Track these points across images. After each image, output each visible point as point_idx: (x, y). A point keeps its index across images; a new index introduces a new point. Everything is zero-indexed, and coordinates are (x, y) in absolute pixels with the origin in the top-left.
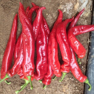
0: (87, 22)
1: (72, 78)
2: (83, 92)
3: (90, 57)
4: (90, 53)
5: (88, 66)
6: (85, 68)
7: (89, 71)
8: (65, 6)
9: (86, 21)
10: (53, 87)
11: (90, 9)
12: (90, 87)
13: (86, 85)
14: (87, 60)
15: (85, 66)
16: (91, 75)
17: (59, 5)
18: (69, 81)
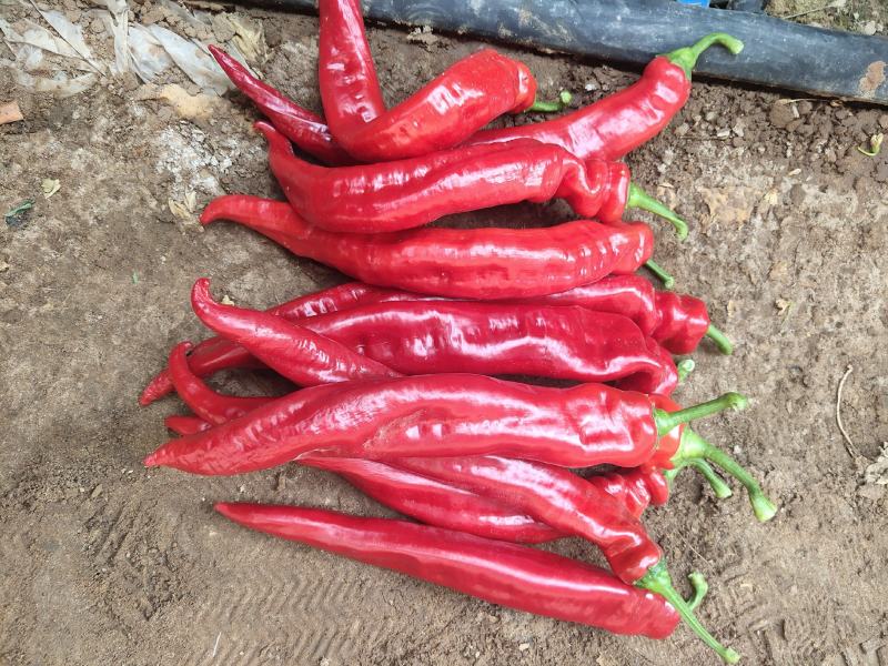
0: (296, 39)
1: (660, 158)
2: (751, 94)
3: (527, 32)
4: (504, 32)
5: (583, 49)
6: (597, 71)
7: (618, 45)
8: (179, 179)
9: (288, 47)
10: (720, 290)
11: (215, 12)
12: (719, 45)
13: (707, 70)
14: (544, 55)
15: (582, 71)
16: (642, 30)
17: (168, 221)
18: (677, 178)
